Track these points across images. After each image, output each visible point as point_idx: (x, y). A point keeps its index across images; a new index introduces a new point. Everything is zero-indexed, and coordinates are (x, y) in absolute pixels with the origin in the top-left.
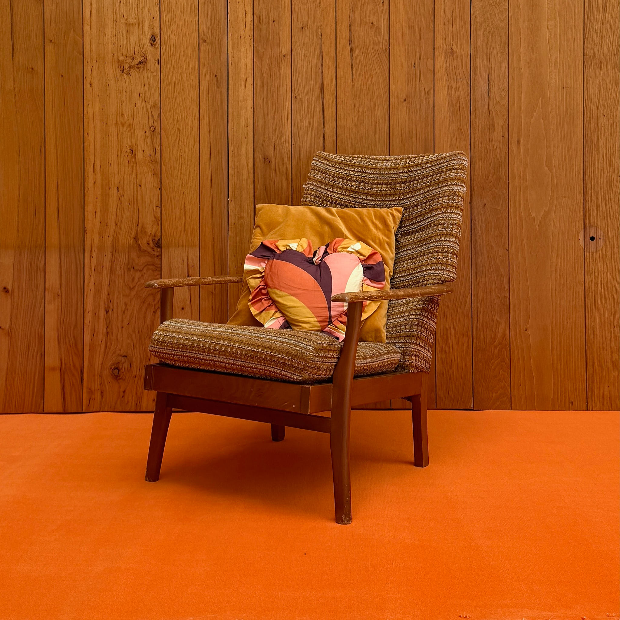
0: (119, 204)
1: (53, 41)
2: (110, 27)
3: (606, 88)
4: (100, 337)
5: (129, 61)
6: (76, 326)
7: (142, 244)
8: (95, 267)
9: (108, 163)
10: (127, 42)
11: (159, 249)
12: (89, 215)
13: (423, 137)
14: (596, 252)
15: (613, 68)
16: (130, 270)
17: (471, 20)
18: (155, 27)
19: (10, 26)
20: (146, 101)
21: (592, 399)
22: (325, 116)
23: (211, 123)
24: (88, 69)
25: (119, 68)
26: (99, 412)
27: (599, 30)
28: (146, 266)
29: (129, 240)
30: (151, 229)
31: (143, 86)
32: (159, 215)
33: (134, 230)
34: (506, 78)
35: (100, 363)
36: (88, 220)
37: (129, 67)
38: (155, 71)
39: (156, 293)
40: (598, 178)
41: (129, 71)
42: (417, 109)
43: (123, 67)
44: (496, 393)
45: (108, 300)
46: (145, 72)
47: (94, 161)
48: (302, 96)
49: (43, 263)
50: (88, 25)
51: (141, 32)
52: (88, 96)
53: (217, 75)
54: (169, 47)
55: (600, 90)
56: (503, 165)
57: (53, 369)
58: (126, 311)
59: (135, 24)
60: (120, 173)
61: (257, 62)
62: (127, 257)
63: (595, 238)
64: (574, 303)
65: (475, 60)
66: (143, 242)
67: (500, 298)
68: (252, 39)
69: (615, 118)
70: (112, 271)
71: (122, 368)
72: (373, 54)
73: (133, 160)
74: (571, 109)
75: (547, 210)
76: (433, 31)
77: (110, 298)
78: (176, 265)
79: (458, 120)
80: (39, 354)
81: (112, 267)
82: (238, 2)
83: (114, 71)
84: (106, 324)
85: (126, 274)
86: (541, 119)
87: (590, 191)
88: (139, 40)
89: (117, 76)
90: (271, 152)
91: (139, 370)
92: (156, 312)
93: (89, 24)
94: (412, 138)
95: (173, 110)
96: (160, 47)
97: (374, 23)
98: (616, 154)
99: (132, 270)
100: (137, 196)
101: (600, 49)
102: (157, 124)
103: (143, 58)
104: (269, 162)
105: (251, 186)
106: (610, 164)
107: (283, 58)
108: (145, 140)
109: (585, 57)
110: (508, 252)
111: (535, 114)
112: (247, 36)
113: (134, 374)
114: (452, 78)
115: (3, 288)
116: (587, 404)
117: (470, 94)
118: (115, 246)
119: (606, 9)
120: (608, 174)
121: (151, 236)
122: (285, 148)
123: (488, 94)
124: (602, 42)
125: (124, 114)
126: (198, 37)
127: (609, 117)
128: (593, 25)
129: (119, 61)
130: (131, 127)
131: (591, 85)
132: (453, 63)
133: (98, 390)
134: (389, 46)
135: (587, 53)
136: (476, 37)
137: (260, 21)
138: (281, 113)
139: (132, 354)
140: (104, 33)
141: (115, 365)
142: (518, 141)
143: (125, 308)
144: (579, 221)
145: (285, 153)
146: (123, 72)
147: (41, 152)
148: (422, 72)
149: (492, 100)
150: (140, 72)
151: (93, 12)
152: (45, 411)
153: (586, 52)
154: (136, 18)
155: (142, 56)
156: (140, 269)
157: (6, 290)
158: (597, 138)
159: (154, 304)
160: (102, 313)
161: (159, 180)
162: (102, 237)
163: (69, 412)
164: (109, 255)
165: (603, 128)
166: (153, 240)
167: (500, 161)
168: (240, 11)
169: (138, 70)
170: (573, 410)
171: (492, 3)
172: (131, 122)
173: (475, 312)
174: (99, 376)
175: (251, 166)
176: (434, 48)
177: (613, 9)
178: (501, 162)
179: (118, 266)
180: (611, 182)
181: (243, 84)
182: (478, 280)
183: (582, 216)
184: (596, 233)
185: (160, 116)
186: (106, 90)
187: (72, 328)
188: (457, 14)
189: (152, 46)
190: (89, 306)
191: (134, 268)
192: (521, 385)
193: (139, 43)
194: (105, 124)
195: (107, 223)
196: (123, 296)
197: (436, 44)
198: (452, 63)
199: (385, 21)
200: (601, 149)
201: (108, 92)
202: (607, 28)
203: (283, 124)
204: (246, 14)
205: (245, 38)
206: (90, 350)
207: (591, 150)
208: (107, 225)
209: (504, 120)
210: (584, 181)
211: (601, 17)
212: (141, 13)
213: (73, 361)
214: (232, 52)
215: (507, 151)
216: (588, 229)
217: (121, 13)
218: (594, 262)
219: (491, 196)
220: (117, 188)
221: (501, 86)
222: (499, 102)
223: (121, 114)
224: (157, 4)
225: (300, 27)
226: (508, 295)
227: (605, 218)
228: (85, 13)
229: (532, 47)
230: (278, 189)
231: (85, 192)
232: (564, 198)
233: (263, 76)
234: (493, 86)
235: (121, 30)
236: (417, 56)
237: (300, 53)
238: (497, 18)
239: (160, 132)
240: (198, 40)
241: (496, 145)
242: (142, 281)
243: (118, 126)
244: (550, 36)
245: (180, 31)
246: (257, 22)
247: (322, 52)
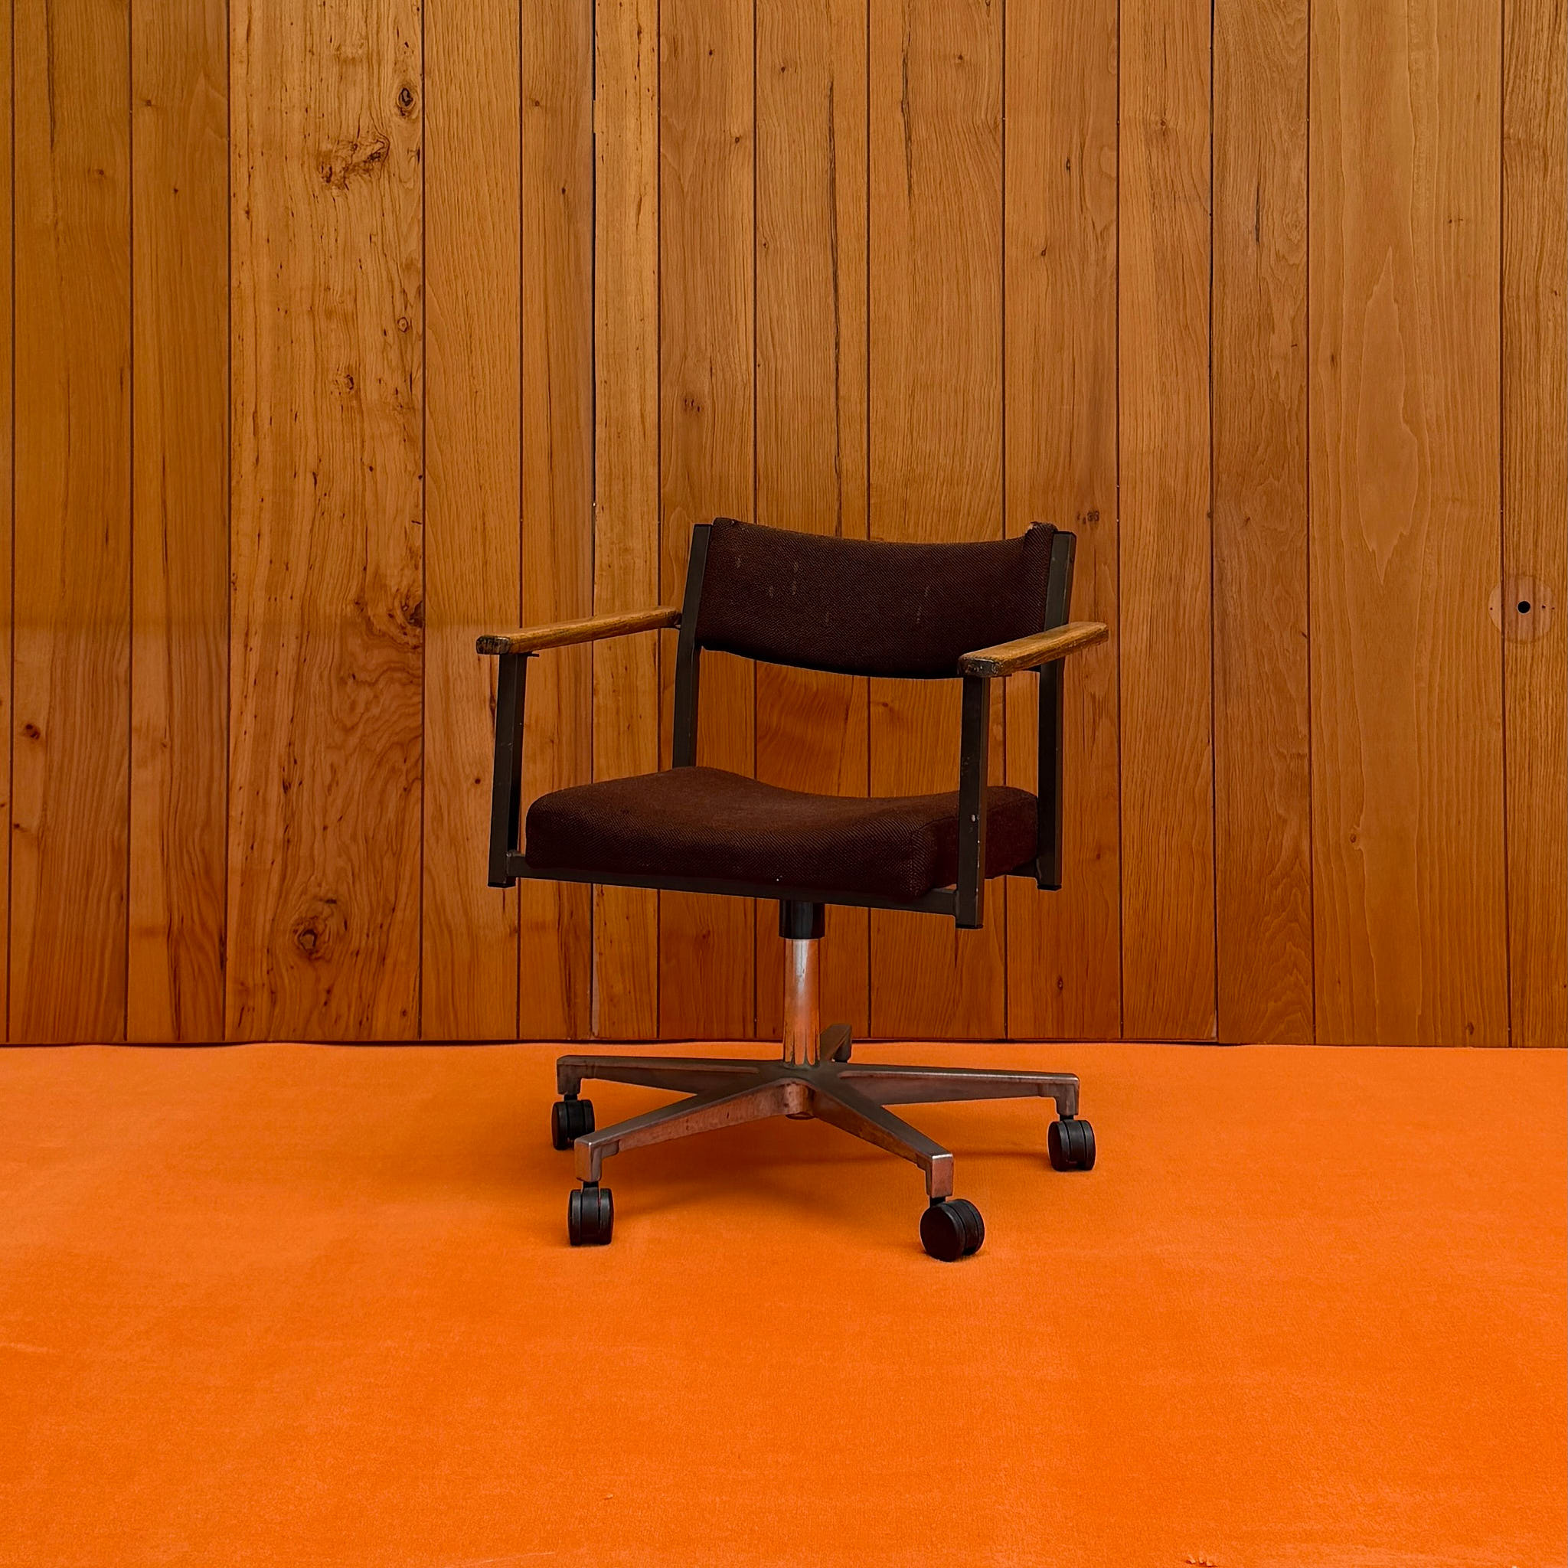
0: (318, 515)
1: (153, 103)
2: (296, 66)
3: (1559, 223)
4: (269, 851)
5: (345, 152)
6: (207, 823)
7: (374, 616)
8: (256, 675)
9: (291, 410)
10: (340, 104)
11: (418, 630)
12: (243, 543)
13: (1091, 346)
14: (1534, 641)
16: (346, 683)
17: (1212, 48)
18: (410, 68)
19: (45, 63)
20: (388, 253)
21: (1522, 1017)
22: (840, 291)
23: (551, 311)
24: (241, 172)
25: (318, 169)
26: (265, 1042)
27: (1540, 73)
28: (384, 672)
29: (344, 606)
30: (398, 577)
31: (379, 213)
32: (419, 543)
33: (355, 583)
34: (1303, 197)
35: (269, 916)
36: (240, 555)
37: (344, 169)
38: (410, 179)
39: (410, 742)
40: (1538, 452)
41: (345, 178)
42: (1073, 277)
43: (331, 169)
44: (1275, 1001)
45: (289, 759)
46: (384, 182)
47: (256, 407)
48: (780, 241)
49: (125, 662)
50: (241, 62)
51: (375, 81)
52: (241, 241)
53: (566, 188)
54: (447, 119)
55: (1544, 228)
56: (1294, 418)
57: (149, 932)
58: (335, 784)
59: (361, 61)
60: (320, 437)
61: (669, 156)
62: (337, 651)
63: (1531, 605)
64: (1477, 773)
65: (1222, 152)
66: (378, 612)
67: (1285, 757)
68: (656, 98)
70: (299, 683)
71: (324, 931)
72: (962, 136)
73: (354, 403)
74: (1469, 276)
75: (1406, 534)
76: (1116, 76)
77: (294, 752)
78: (461, 671)
79: (1178, 303)
80: (114, 894)
81: (298, 674)
82: (621, 4)
83: (307, 178)
84: (285, 820)
85: (335, 694)
86: (1393, 301)
87: (1518, 486)
88: (370, 101)
89: (313, 190)
90: (703, 385)
91: (368, 936)
92: (410, 790)
93: (246, 59)
94: (1062, 348)
95: (456, 277)
96: (424, 119)
97: (966, 57)
99: (350, 681)
100: (363, 496)
101: (1543, 123)
102: (414, 313)
103: (379, 145)
104: (698, 408)
105: (653, 471)
107: (733, 147)
108: (383, 352)
109: (1505, 142)
110: (1306, 640)
111: (1376, 289)
112: (644, 91)
113: (354, 946)
114: (1164, 196)
115: (23, 726)
116: (1510, 1032)
117: (1209, 238)
118: (306, 622)
119: (1558, 21)
121: (399, 596)
122: (739, 374)
123: (1255, 237)
124: (1549, 103)
125: (331, 287)
126: (518, 93)
128: (1526, 62)
129: (319, 153)
130: (350, 320)
131: (1520, 214)
132: (1166, 159)
133: (263, 985)
134: (1004, 116)
135: (1512, 131)
136: (1227, 92)
137: (675, 50)
138: (729, 284)
139: (350, 897)
140: (282, 81)
141: (307, 923)
142: (1333, 358)
143: (333, 779)
144: (1489, 562)
145: (739, 387)
146: (328, 181)
147: (122, 383)
148: (1087, 182)
149: (1265, 252)
150: (371, 181)
151: (254, 29)
152: (130, 1039)
153: (1509, 130)
154: (362, 44)
155: (378, 141)
156: (368, 679)
157: (31, 732)
158: (1535, 350)
159: (404, 768)
160: (275, 791)
161: (419, 455)
162: (276, 599)
163: (191, 1040)
164: (293, 645)
165: (1551, 324)
166: (404, 607)
167: (1287, 408)
168: (626, 26)
169: (366, 176)
170: (1474, 1047)
171: (1268, 7)
172: (350, 306)
173: (1221, 795)
174: (266, 951)
175: (652, 418)
176: (1118, 119)
178: (1290, 411)
179: (315, 671)
181: (633, 213)
182: (1229, 711)
183: (1497, 548)
184: (1534, 594)
185: (422, 291)
186: (287, 226)
187: (197, 832)
188: (1176, 36)
189: (403, 115)
190: (242, 773)
191: (354, 677)
192: (1339, 982)
193: (370, 107)
194: (282, 313)
195: (287, 564)
196: (328, 747)
197: (1124, 111)
198: (1164, 159)
199: (993, 52)
200: (1546, 379)
201: (291, 231)
202: (1562, 69)
203: (734, 314)
204: (639, 33)
205: (638, 95)
206: (242, 885)
207: (1520, 380)
208: (287, 569)
209: (1299, 303)
210: (1502, 459)
211: (1545, 41)
212: (374, 31)
213: (200, 913)
214: (605, 130)
215: (1305, 383)
217: (323, 32)
218: (1528, 668)
219: (1264, 497)
220: (314, 474)
221: (1290, 216)
222: (1284, 257)
223: (322, 288)
224: (415, 8)
225: (778, 68)
226: (1307, 750)
227: (1557, 554)
228: (234, 30)
229: (1369, 119)
230: (720, 478)
231: (233, 483)
232: (1451, 502)
233: (683, 192)
234: (1270, 217)
235: (324, 76)
236: (1074, 141)
237: (778, 133)
238: (1279, 44)
239: (421, 332)
240: (519, 99)
241: (1276, 366)
242: (375, 711)
243: (316, 318)
244: (1414, 89)
245: (473, 78)
246: (670, 55)
247: (831, 131)
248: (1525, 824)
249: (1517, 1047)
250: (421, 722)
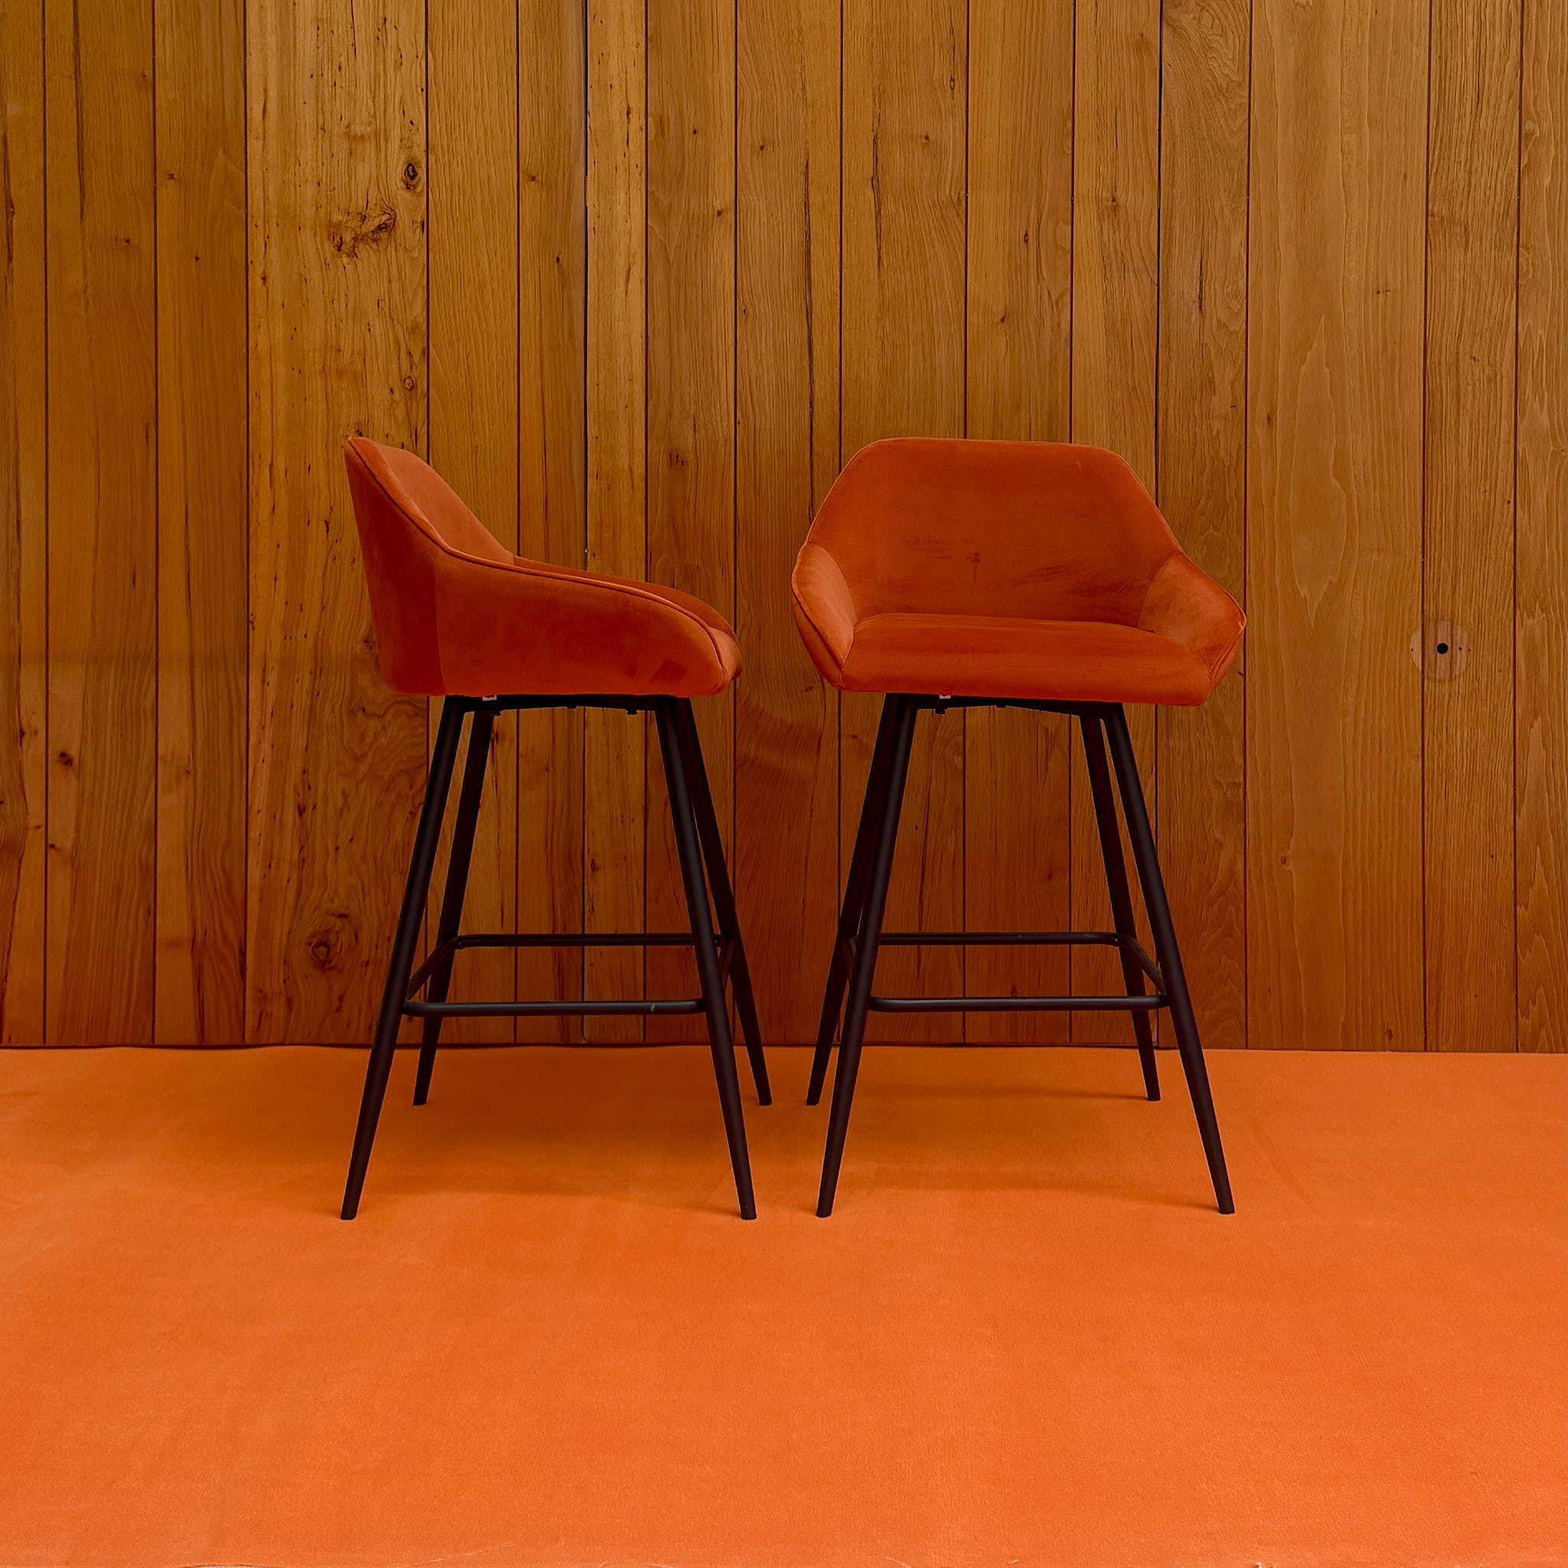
0: (330, 559)
1: (175, 176)
2: (309, 143)
3: (1479, 294)
4: (285, 868)
5: (354, 223)
6: (228, 844)
8: (273, 708)
9: (305, 463)
10: (350, 178)
12: (260, 584)
13: (1045, 407)
14: (1451, 680)
15: (1495, 247)
16: (356, 716)
17: (1160, 130)
18: (415, 145)
19: (74, 140)
20: (395, 318)
21: (1437, 1024)
22: (815, 354)
23: (546, 371)
24: (257, 241)
25: (329, 239)
26: (283, 1044)
27: (1463, 155)
28: (392, 705)
29: (354, 645)
31: (386, 282)
33: (365, 622)
34: (1242, 268)
35: (286, 930)
36: (258, 597)
37: (353, 238)
38: (414, 248)
39: (415, 769)
40: (1457, 506)
41: (354, 247)
42: (1030, 341)
43: (341, 238)
44: (1211, 1009)
45: (304, 785)
46: (391, 250)
47: (272, 460)
48: (759, 309)
49: (151, 697)
50: (257, 138)
51: (383, 157)
52: (257, 305)
53: (560, 258)
54: (449, 191)
55: (1464, 299)
56: (1232, 473)
57: (175, 944)
58: (346, 809)
59: (370, 137)
60: (332, 487)
61: (656, 229)
62: (348, 684)
63: (1449, 646)
64: (1397, 800)
65: (1168, 226)
67: (1222, 787)
68: (644, 174)
69: (1499, 366)
70: (312, 716)
71: (336, 944)
72: (928, 210)
74: (1395, 343)
75: (1335, 581)
76: (1071, 156)
77: (308, 778)
79: (1127, 367)
80: (141, 910)
81: (312, 706)
82: (611, 86)
83: (319, 247)
84: (299, 840)
85: (346, 726)
86: (1325, 365)
87: (1438, 537)
88: (378, 175)
89: (325, 259)
90: (686, 440)
91: (377, 947)
92: (415, 814)
93: (262, 135)
94: (1018, 409)
95: (458, 340)
96: (428, 192)
97: (932, 138)
98: (1501, 450)
99: (360, 714)
101: (1465, 202)
102: (419, 374)
103: (386, 217)
104: (683, 463)
105: (640, 520)
106: (1486, 472)
107: (715, 219)
108: (390, 410)
109: (1429, 219)
110: (1242, 679)
111: (1309, 355)
112: (633, 168)
113: (364, 956)
114: (1115, 268)
115: (59, 754)
116: (1425, 1038)
117: (1156, 306)
118: (319, 659)
119: (1480, 106)
120: (1482, 497)
122: (720, 431)
123: (1198, 306)
124: (1470, 184)
125: (342, 348)
126: (515, 169)
127: (1486, 362)
128: (1450, 143)
129: (330, 225)
130: (359, 380)
131: (1443, 285)
132: (1117, 232)
133: (280, 993)
134: (967, 192)
135: (1436, 209)
136: (1173, 171)
137: (661, 130)
138: (711, 347)
139: (361, 912)
140: (296, 157)
141: (321, 937)
142: (1269, 418)
143: (344, 804)
144: (1411, 607)
145: (721, 442)
146: (339, 249)
147: (147, 437)
148: (1043, 254)
149: (1208, 320)
150: (379, 251)
151: (269, 107)
152: (157, 1042)
153: (1433, 207)
154: (370, 122)
155: (385, 213)
156: (377, 712)
157: (66, 758)
158: (1455, 412)
159: (410, 794)
160: (290, 815)
162: (291, 638)
163: (214, 1042)
164: (307, 680)
165: (1470, 388)
167: (1227, 464)
168: (616, 106)
169: (374, 245)
170: (1392, 1051)
171: (1212, 92)
172: (359, 367)
173: (1163, 820)
174: (282, 962)
175: (640, 472)
176: (1073, 196)
177: (1497, 107)
178: (1229, 467)
179: (327, 704)
180: (1488, 518)
181: (622, 280)
182: (1171, 744)
183: (1418, 595)
184: (1452, 636)
185: (426, 353)
186: (301, 291)
187: (219, 852)
188: (1129, 119)
189: (408, 188)
190: (260, 796)
191: (364, 710)
192: (1269, 992)
193: (378, 181)
194: (296, 371)
195: (301, 606)
196: (340, 774)
197: (1077, 188)
198: (1114, 233)
199: (957, 132)
200: (1465, 437)
201: (304, 296)
202: (1483, 152)
203: (716, 375)
204: (628, 113)
205: (628, 170)
206: (260, 900)
207: (1441, 439)
208: (302, 610)
209: (1238, 367)
210: (1424, 512)
211: (1468, 125)
212: (382, 110)
213: (221, 925)
214: (596, 204)
215: (1243, 442)
216: (1432, 626)
217: (335, 110)
218: (1446, 704)
219: (1205, 547)
220: (326, 521)
221: (1230, 287)
222: (1224, 324)
223: (334, 349)
224: (419, 90)
225: (757, 147)
226: (1242, 780)
227: (1473, 600)
228: (251, 109)
229: (1304, 196)
230: (703, 527)
231: (251, 531)
232: (1376, 552)
233: (669, 261)
234: (1212, 287)
235: (334, 152)
236: (1032, 216)
237: (757, 206)
238: (1222, 126)
239: (425, 391)
240: (516, 175)
241: (1217, 426)
242: (384, 741)
243: (328, 378)
244: (1347, 168)
245: (474, 155)
246: (656, 133)
247: (807, 205)
248: (1441, 849)
249: (1431, 1051)
250: (425, 751)
